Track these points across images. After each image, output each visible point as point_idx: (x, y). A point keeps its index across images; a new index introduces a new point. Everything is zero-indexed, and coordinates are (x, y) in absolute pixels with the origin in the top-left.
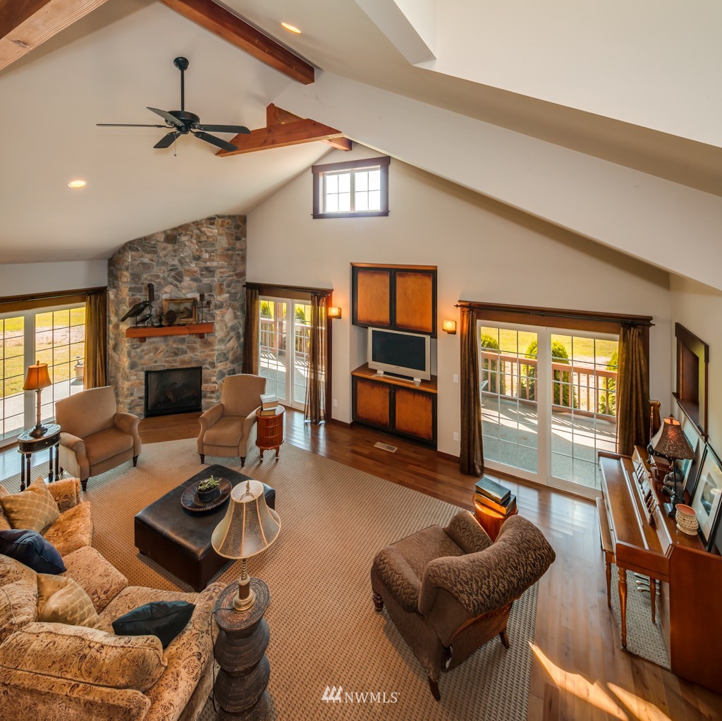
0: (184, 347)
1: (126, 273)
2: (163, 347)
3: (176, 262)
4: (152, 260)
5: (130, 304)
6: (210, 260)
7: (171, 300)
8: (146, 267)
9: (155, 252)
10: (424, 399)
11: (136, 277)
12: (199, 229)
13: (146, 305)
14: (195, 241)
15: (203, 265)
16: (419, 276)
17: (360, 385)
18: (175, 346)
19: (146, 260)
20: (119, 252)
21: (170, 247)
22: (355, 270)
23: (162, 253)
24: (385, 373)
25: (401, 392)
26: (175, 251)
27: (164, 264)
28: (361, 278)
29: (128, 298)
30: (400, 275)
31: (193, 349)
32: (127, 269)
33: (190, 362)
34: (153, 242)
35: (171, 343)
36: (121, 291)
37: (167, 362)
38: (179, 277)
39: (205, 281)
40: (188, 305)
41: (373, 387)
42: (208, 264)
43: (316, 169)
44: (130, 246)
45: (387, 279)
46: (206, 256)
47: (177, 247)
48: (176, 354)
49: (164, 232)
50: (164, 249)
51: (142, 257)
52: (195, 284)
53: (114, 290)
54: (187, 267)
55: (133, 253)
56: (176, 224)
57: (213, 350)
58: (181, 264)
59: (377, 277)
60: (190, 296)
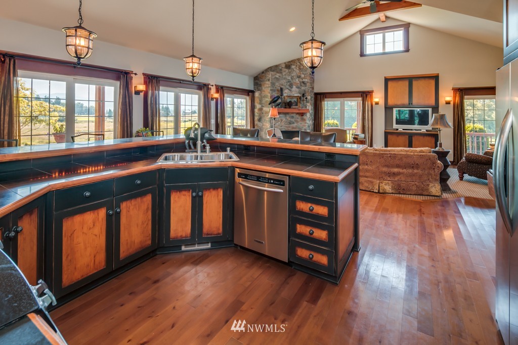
0: (293, 120)
1: (267, 82)
2: (284, 120)
3: (290, 78)
4: (280, 77)
5: (271, 97)
6: (304, 78)
7: (288, 96)
8: (277, 79)
9: (281, 73)
10: (430, 137)
11: (273, 84)
12: (300, 63)
13: (278, 98)
14: (298, 68)
15: (301, 80)
16: (427, 79)
17: (389, 137)
18: (289, 119)
19: (277, 76)
20: (263, 73)
21: (287, 70)
22: (387, 80)
23: (284, 73)
24: (403, 130)
25: (415, 136)
26: (290, 72)
27: (285, 79)
28: (390, 84)
29: (269, 95)
30: (415, 80)
31: (297, 122)
32: (269, 80)
33: (295, 128)
34: (280, 68)
35: (288, 118)
36: (264, 91)
37: (286, 127)
38: (291, 86)
39: (303, 88)
40: (295, 100)
41: (398, 136)
42: (304, 80)
43: (362, 33)
44: (270, 69)
45: (407, 83)
46: (303, 76)
47: (290, 71)
48: (290, 123)
49: (285, 63)
50: (285, 71)
51: (276, 75)
52: (297, 90)
53: (259, 92)
54: (294, 81)
55: (272, 73)
56: (290, 60)
57: (306, 123)
58: (292, 79)
59: (401, 83)
60: (296, 95)
